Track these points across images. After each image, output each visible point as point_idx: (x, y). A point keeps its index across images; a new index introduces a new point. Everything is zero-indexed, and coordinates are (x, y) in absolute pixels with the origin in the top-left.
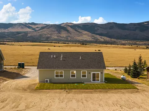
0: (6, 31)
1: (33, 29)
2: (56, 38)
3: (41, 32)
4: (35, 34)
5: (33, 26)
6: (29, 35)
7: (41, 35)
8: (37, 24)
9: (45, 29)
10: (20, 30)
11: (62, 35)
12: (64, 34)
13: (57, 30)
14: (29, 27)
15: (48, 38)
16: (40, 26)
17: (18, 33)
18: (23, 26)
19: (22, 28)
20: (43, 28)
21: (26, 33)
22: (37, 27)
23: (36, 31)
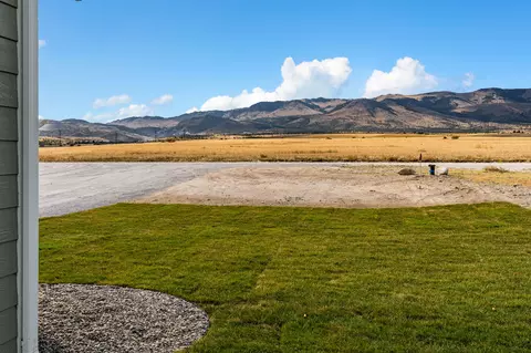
0: (271, 115)
1: (321, 110)
2: (365, 124)
3: (334, 116)
4: (326, 118)
5: (322, 105)
6: (313, 121)
7: (335, 121)
8: (329, 100)
9: (344, 109)
10: (295, 112)
11: (377, 120)
12: (381, 117)
13: (368, 110)
14: (313, 107)
15: (349, 125)
16: (335, 104)
17: (292, 118)
18: (301, 105)
19: (300, 109)
20: (340, 107)
21: (307, 118)
22: (329, 107)
23: (326, 112)
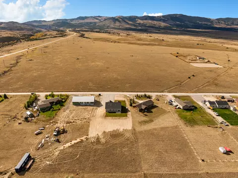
0: (84, 21)
1: (100, 20)
2: (113, 26)
3: (104, 23)
4: (101, 24)
5: (99, 18)
6: (97, 25)
7: (104, 25)
8: (101, 17)
9: (106, 21)
10: (91, 21)
12: (117, 24)
13: (113, 21)
14: (97, 19)
15: (108, 26)
16: (104, 18)
17: (91, 23)
18: (93, 18)
20: (105, 20)
21: (95, 23)
22: (102, 19)
